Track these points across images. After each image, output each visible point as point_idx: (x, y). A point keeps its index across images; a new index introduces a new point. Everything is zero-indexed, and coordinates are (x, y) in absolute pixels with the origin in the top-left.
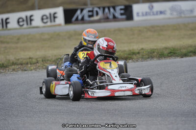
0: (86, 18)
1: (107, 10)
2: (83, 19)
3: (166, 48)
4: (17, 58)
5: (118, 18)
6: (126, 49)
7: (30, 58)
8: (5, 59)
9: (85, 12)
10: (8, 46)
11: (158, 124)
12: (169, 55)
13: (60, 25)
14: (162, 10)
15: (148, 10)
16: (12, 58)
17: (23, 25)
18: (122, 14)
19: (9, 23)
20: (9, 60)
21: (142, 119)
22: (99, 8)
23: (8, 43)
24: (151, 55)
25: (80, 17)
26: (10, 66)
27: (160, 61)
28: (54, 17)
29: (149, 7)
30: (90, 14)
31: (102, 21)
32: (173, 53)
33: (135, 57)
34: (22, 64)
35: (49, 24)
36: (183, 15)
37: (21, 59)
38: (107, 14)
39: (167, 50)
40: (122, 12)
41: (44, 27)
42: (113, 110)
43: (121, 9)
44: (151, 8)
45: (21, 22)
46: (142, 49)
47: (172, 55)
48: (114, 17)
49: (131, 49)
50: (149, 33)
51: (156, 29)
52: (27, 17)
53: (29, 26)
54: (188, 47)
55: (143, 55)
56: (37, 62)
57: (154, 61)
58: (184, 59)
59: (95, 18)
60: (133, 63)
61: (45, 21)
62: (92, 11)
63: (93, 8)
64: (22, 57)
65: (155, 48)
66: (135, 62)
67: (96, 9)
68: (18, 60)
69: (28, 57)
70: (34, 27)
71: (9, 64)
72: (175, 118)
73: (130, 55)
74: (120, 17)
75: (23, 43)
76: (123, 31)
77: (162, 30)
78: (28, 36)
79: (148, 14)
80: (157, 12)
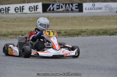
0: (55, 9)
1: (67, 5)
3: (101, 30)
4: (14, 31)
5: (74, 11)
6: (78, 29)
7: (21, 31)
8: (6, 31)
9: (55, 6)
10: (8, 23)
12: (103, 34)
13: (39, 13)
14: (100, 7)
16: (10, 31)
17: (18, 11)
19: (9, 10)
20: (9, 32)
21: (85, 71)
22: (63, 4)
23: (8, 22)
24: (93, 33)
25: (52, 9)
27: (98, 37)
28: (36, 8)
29: (93, 5)
31: (65, 11)
32: (105, 33)
33: (83, 34)
34: (16, 35)
35: (33, 12)
36: (112, 11)
38: (68, 7)
39: (102, 31)
40: (77, 7)
41: (30, 13)
42: (68, 64)
43: (76, 5)
44: (94, 5)
46: (87, 29)
48: (72, 10)
49: (81, 29)
50: (92, 20)
52: (20, 7)
53: (21, 12)
54: (114, 29)
55: (87, 33)
56: (25, 34)
57: (94, 37)
58: (112, 36)
59: (61, 10)
60: (81, 37)
61: (31, 10)
62: (59, 6)
63: (60, 4)
64: (17, 30)
65: (95, 29)
66: (83, 37)
68: (14, 32)
69: (20, 30)
70: (24, 13)
71: (9, 34)
72: (105, 71)
73: (80, 32)
74: (75, 10)
75: (17, 22)
76: (76, 18)
77: (99, 19)
78: (20, 18)
79: (92, 9)
80: (97, 8)
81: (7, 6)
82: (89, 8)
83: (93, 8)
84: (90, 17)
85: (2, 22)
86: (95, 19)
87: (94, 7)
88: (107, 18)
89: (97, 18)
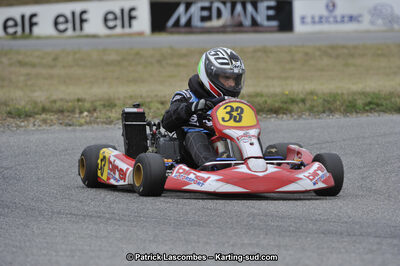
0: (196, 22)
1: (239, 8)
2: (189, 23)
3: (364, 94)
4: (54, 97)
5: (261, 26)
6: (278, 90)
7: (79, 100)
8: (26, 99)
9: (195, 10)
10: (33, 71)
11: (343, 250)
12: (367, 108)
13: (141, 34)
14: (354, 13)
15: (325, 13)
16: (41, 96)
17: (65, 30)
18: (269, 18)
19: (36, 24)
20: (36, 103)
22: (224, 3)
23: (33, 66)
24: (330, 105)
25: (183, 21)
26: (37, 114)
27: (348, 119)
28: (129, 17)
29: (327, 6)
30: (205, 13)
31: (229, 29)
32: (375, 104)
33: (295, 108)
34: (61, 111)
35: (119, 30)
36: (396, 27)
37: (61, 100)
38: (239, 15)
39: (363, 97)
40: (271, 13)
41: (108, 36)
43: (269, 8)
44: (332, 8)
45: (62, 23)
46: (312, 92)
47: (371, 109)
48: (254, 23)
50: (326, 61)
51: (340, 53)
52: (73, 14)
53: (78, 32)
55: (313, 106)
56: (95, 110)
57: (335, 119)
59: (215, 23)
60: (291, 122)
61: (111, 24)
62: (209, 9)
63: (212, 3)
64: (61, 96)
65: (340, 92)
66: (295, 119)
67: (216, 5)
68: (55, 101)
69: (76, 97)
70: (88, 36)
71: (36, 110)
72: (378, 240)
73: (286, 103)
74: (266, 23)
75: (64, 67)
76: (271, 52)
77: (352, 56)
78: (75, 53)
79: (323, 20)
80: (343, 17)
81: (28, 10)
82: (313, 18)
83: (327, 18)
84: (319, 49)
85: (11, 65)
86: (337, 57)
87: (331, 11)
88: (380, 52)
89: (346, 51)
